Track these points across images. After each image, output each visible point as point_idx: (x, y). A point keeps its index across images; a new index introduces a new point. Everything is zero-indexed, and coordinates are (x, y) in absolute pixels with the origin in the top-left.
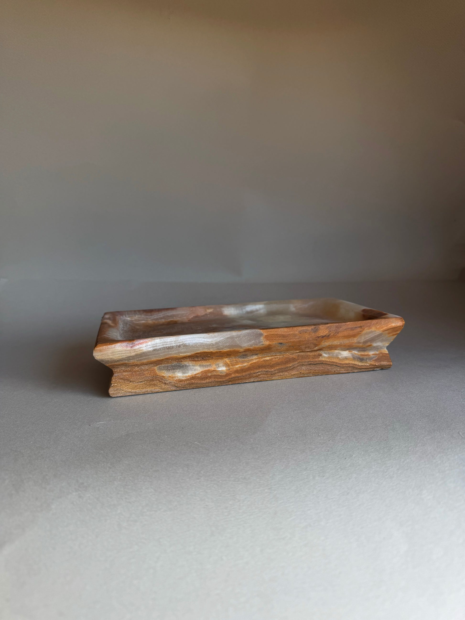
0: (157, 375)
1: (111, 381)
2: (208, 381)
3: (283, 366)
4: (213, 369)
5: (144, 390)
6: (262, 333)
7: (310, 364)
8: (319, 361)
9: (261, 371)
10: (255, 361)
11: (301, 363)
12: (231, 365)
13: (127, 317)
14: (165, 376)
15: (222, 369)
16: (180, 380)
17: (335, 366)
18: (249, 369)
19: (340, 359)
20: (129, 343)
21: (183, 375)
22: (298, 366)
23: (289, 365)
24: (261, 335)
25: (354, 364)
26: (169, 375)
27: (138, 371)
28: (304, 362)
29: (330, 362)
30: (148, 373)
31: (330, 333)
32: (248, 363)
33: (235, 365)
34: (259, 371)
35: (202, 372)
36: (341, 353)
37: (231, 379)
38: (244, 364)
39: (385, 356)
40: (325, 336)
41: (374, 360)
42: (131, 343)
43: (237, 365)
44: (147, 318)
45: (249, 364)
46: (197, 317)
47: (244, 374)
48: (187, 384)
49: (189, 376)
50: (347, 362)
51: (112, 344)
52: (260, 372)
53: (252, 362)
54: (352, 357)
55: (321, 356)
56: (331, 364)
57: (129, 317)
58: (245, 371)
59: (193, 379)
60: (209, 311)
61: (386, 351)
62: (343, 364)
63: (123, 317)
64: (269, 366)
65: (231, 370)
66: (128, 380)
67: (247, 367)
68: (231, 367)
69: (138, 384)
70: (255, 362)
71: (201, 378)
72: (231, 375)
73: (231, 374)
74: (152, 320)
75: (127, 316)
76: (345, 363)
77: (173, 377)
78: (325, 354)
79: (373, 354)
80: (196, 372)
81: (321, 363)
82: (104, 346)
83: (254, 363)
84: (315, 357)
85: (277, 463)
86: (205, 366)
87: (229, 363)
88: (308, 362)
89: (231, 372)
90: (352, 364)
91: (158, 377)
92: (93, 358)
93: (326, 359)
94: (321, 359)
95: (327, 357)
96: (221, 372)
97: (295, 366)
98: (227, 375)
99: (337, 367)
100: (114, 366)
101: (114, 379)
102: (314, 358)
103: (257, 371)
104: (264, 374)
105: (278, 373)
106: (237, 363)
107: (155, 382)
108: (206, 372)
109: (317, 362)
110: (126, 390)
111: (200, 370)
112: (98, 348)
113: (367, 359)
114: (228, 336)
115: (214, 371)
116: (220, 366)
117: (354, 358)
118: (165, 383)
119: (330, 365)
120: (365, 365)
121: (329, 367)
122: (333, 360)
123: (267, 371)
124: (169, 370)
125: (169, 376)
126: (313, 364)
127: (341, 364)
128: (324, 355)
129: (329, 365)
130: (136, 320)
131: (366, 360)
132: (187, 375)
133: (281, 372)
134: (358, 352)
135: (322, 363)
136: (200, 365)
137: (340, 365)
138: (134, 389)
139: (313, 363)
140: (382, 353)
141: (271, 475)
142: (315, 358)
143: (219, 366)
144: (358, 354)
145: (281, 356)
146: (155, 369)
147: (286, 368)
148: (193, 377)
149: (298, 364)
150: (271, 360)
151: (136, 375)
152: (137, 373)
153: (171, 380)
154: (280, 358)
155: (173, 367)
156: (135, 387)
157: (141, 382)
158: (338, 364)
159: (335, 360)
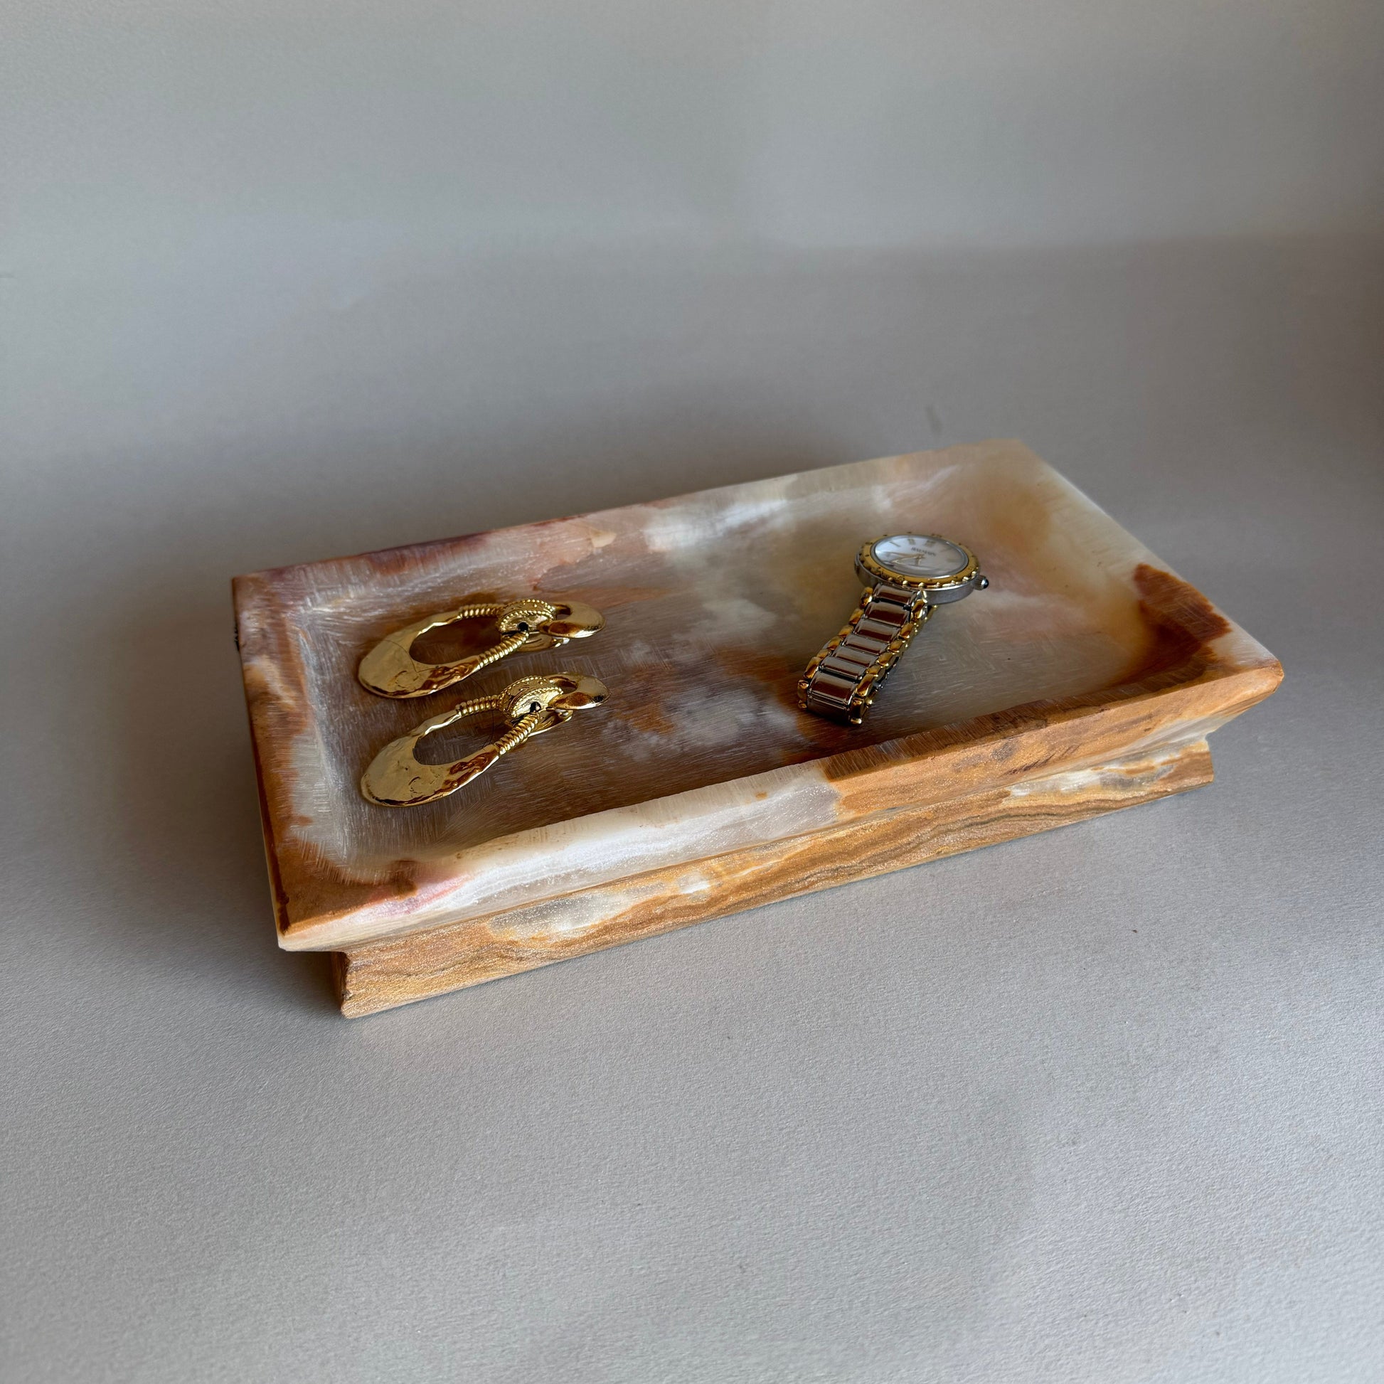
0: (493, 943)
1: (345, 984)
2: (653, 927)
3: (888, 846)
4: (669, 894)
5: (454, 988)
6: (837, 791)
7: (971, 825)
8: (1000, 811)
9: (818, 873)
10: (802, 849)
11: (943, 828)
12: (727, 874)
13: (318, 605)
14: (516, 940)
15: (699, 889)
16: (567, 941)
17: (1043, 817)
18: (782, 873)
19: (1062, 796)
20: (398, 902)
21: (576, 928)
22: (933, 837)
23: (905, 841)
24: (831, 797)
25: (1103, 801)
26: (531, 935)
27: (427, 943)
28: (953, 823)
29: (1030, 807)
30: (463, 941)
31: (1052, 753)
32: (780, 857)
33: (736, 871)
34: (813, 872)
35: (634, 907)
36: (1069, 778)
37: (724, 909)
38: (766, 862)
39: (1197, 762)
40: (1034, 764)
41: (1164, 779)
42: (403, 901)
43: (744, 869)
45: (783, 859)
46: (561, 568)
47: (765, 890)
48: (590, 947)
49: (594, 926)
50: (1081, 798)
51: (340, 916)
52: (815, 874)
53: (792, 854)
54: (1099, 783)
55: (1007, 796)
56: (1034, 812)
57: (328, 600)
58: (768, 883)
59: (606, 932)
60: (601, 542)
61: (1204, 747)
62: (1069, 806)
63: (305, 605)
64: (843, 853)
65: (725, 886)
66: (400, 973)
67: (775, 869)
68: (726, 878)
69: (432, 977)
70: (802, 852)
71: (634, 925)
72: (726, 900)
73: (725, 897)
75: (319, 598)
76: (1075, 802)
77: (543, 939)
78: (1019, 790)
79: (1164, 764)
80: (617, 911)
81: (1002, 817)
82: (316, 926)
84: (988, 802)
86: (645, 891)
87: (720, 869)
88: (965, 820)
89: (725, 891)
90: (1096, 801)
91: (496, 947)
92: (283, 951)
93: (1021, 803)
94: (1005, 804)
95: (1025, 797)
96: (694, 897)
97: (924, 838)
98: (713, 901)
99: (1050, 817)
100: (349, 948)
101: (352, 979)
102: (983, 808)
103: (808, 873)
104: (827, 878)
105: (870, 866)
106: (745, 866)
107: (488, 962)
108: (647, 905)
109: (993, 816)
110: (397, 998)
111: (627, 904)
112: (294, 935)
113: (1142, 779)
114: (726, 822)
115: (672, 898)
116: (692, 883)
117: (1105, 784)
118: (521, 959)
119: (1029, 815)
120: (1134, 795)
121: (1026, 823)
122: (1040, 802)
123: (838, 869)
124: (530, 921)
125: (529, 939)
126: (977, 824)
127: (1065, 806)
129: (1028, 817)
130: (352, 610)
131: (1140, 784)
132: (588, 924)
133: (880, 863)
134: (1121, 766)
135: (1009, 816)
136: (628, 892)
137: (1059, 811)
138: (422, 991)
139: (979, 820)
140: (1190, 755)
142: (987, 806)
143: (687, 883)
144: (1121, 770)
145: (884, 821)
146: (484, 928)
147: (896, 849)
148: (606, 927)
149: (933, 833)
150: (850, 836)
151: (424, 955)
152: (429, 948)
153: (538, 947)
154: (879, 826)
155: (541, 912)
156: (425, 986)
157: (443, 970)
158: (1054, 811)
159: (1046, 801)
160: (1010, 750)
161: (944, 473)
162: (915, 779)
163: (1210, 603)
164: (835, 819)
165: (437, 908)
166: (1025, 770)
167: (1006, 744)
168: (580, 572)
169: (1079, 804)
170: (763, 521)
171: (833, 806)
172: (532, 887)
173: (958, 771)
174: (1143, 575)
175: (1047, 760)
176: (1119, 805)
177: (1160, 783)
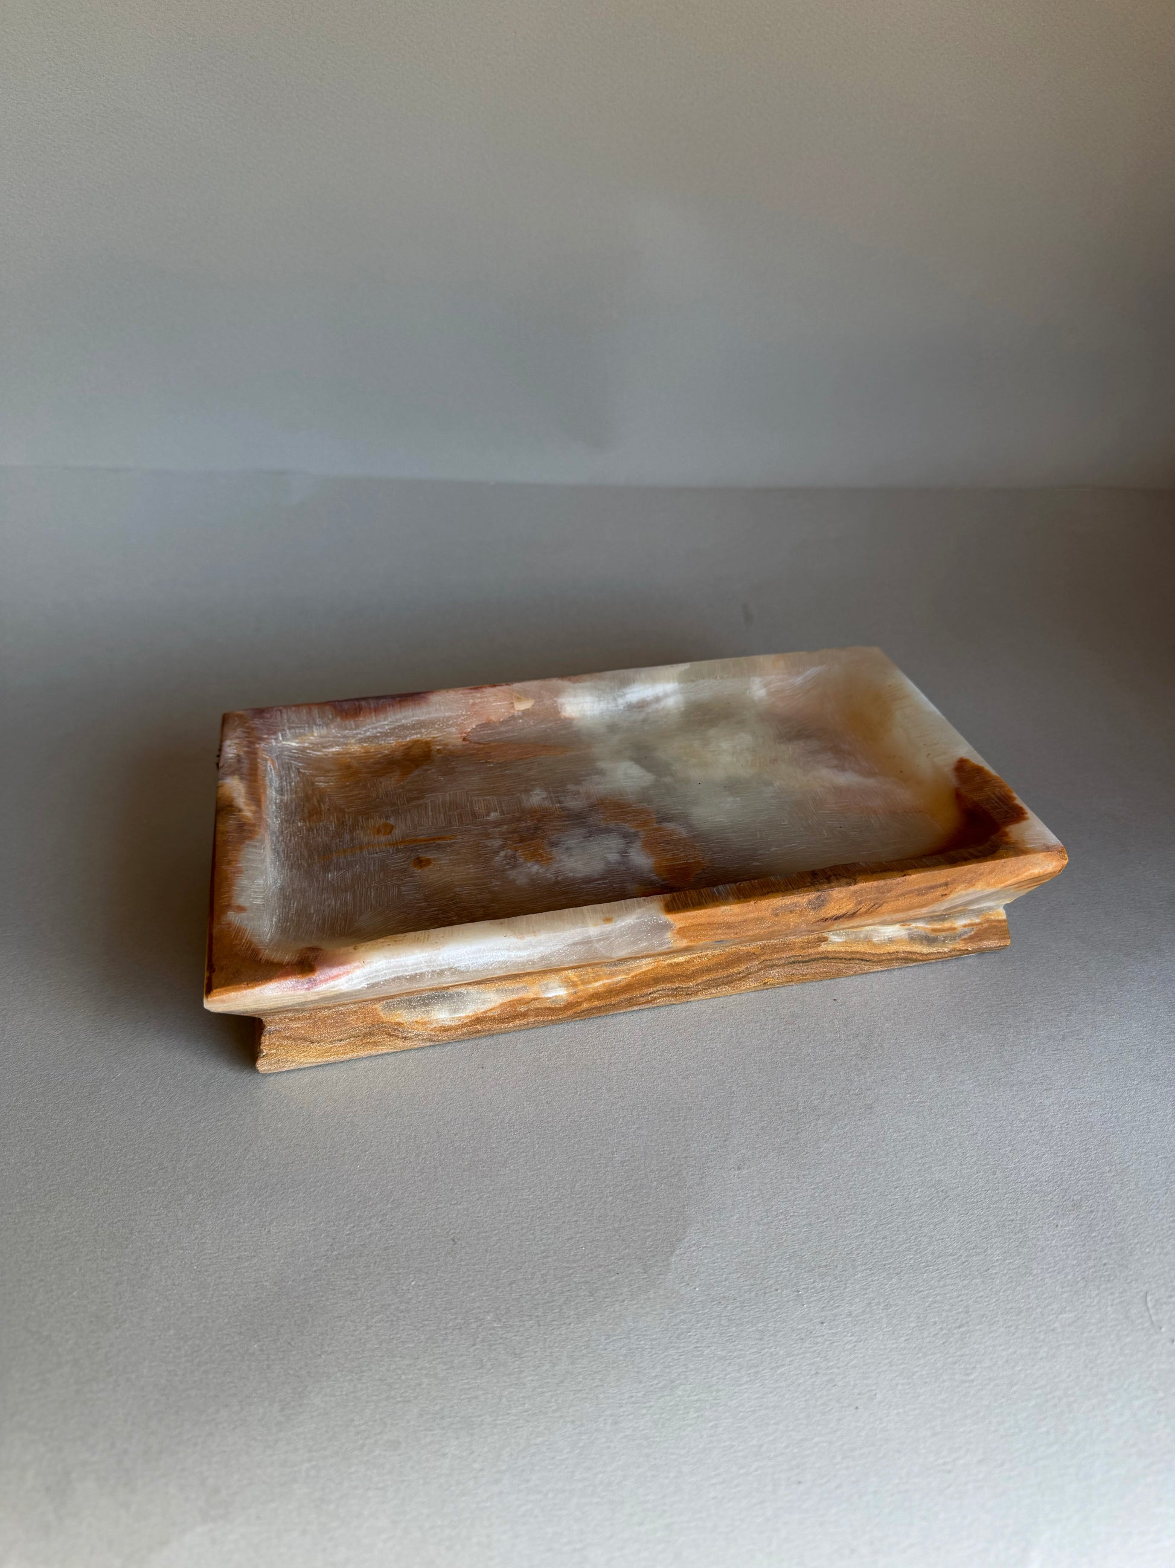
0: (383, 1023)
1: (260, 1044)
2: (517, 1022)
3: (720, 974)
4: (532, 996)
5: (349, 1056)
6: (671, 922)
7: (794, 962)
8: (819, 953)
9: (660, 990)
10: (646, 969)
11: (768, 963)
12: (582, 984)
13: (287, 740)
14: (402, 1022)
15: (558, 994)
16: (445, 1027)
17: (857, 962)
18: (629, 987)
19: (874, 945)
20: (301, 980)
21: (453, 1016)
22: (760, 970)
23: (735, 970)
24: (667, 926)
25: (910, 953)
26: (414, 1019)
27: (328, 1017)
28: (778, 959)
29: (846, 952)
30: (358, 1018)
31: (859, 907)
32: (627, 974)
33: (589, 982)
34: (655, 989)
35: (502, 1004)
36: (879, 931)
37: (579, 1013)
38: (615, 977)
39: (995, 927)
40: (844, 915)
41: (965, 939)
42: (305, 980)
43: (596, 981)
44: (345, 737)
45: (630, 976)
46: (487, 725)
47: (614, 1000)
48: (464, 1034)
49: (468, 1017)
50: (892, 948)
51: (253, 987)
52: (657, 991)
53: (637, 972)
54: (907, 937)
55: (826, 941)
56: (849, 957)
57: (295, 737)
58: (617, 995)
59: (478, 1023)
60: (522, 706)
61: (1002, 915)
62: (881, 955)
63: (276, 739)
64: (682, 976)
65: (580, 994)
66: (305, 1039)
67: (623, 983)
68: (581, 987)
69: (331, 1046)
70: (646, 971)
71: (501, 1019)
72: (580, 1005)
73: (579, 1003)
74: (361, 741)
76: (886, 952)
77: (424, 1024)
79: (965, 926)
80: (484, 1008)
81: (822, 958)
82: (233, 993)
83: (643, 972)
84: (808, 944)
85: (690, 1425)
86: (512, 991)
87: (576, 979)
88: (788, 958)
89: (579, 998)
90: (904, 952)
91: (385, 1026)
92: (208, 1012)
93: (838, 948)
94: (824, 947)
95: (841, 943)
96: (554, 1000)
97: (753, 970)
98: (569, 1006)
99: (863, 962)
100: (263, 1015)
101: (266, 1041)
102: (804, 949)
103: (651, 990)
104: (668, 996)
105: (705, 989)
106: (596, 978)
107: (378, 1038)
108: (513, 1004)
109: (813, 957)
110: (301, 1060)
111: (496, 1001)
112: (215, 998)
113: (945, 937)
114: (576, 939)
115: (534, 999)
116: (552, 988)
117: (913, 939)
118: (406, 1038)
119: (845, 959)
120: (939, 951)
121: (842, 965)
122: (855, 948)
123: (677, 989)
124: (414, 1007)
125: (413, 1022)
126: (799, 962)
127: (877, 954)
128: (834, 938)
129: (844, 961)
130: (315, 746)
131: (944, 941)
132: (463, 1015)
133: (714, 987)
134: (926, 924)
135: (827, 958)
136: (497, 991)
137: (871, 958)
138: (323, 1057)
139: (800, 959)
140: (988, 921)
141: (672, 1475)
142: (808, 948)
143: (547, 988)
144: (926, 928)
145: (718, 952)
146: (376, 1009)
147: (728, 976)
148: (478, 1019)
149: (760, 966)
150: (688, 962)
151: (325, 1027)
152: (329, 1021)
153: (420, 1030)
154: (714, 956)
155: (424, 1000)
156: (325, 1053)
157: (341, 1040)
158: (866, 957)
159: (860, 948)
160: (823, 901)
161: (812, 671)
162: (740, 919)
163: (1015, 795)
164: (670, 945)
165: (332, 988)
166: (835, 919)
167: (820, 896)
168: (502, 729)
169: (889, 953)
170: (657, 699)
171: (669, 935)
172: (413, 978)
173: (777, 915)
174: (962, 767)
175: (855, 913)
176: (925, 957)
177: (963, 942)
